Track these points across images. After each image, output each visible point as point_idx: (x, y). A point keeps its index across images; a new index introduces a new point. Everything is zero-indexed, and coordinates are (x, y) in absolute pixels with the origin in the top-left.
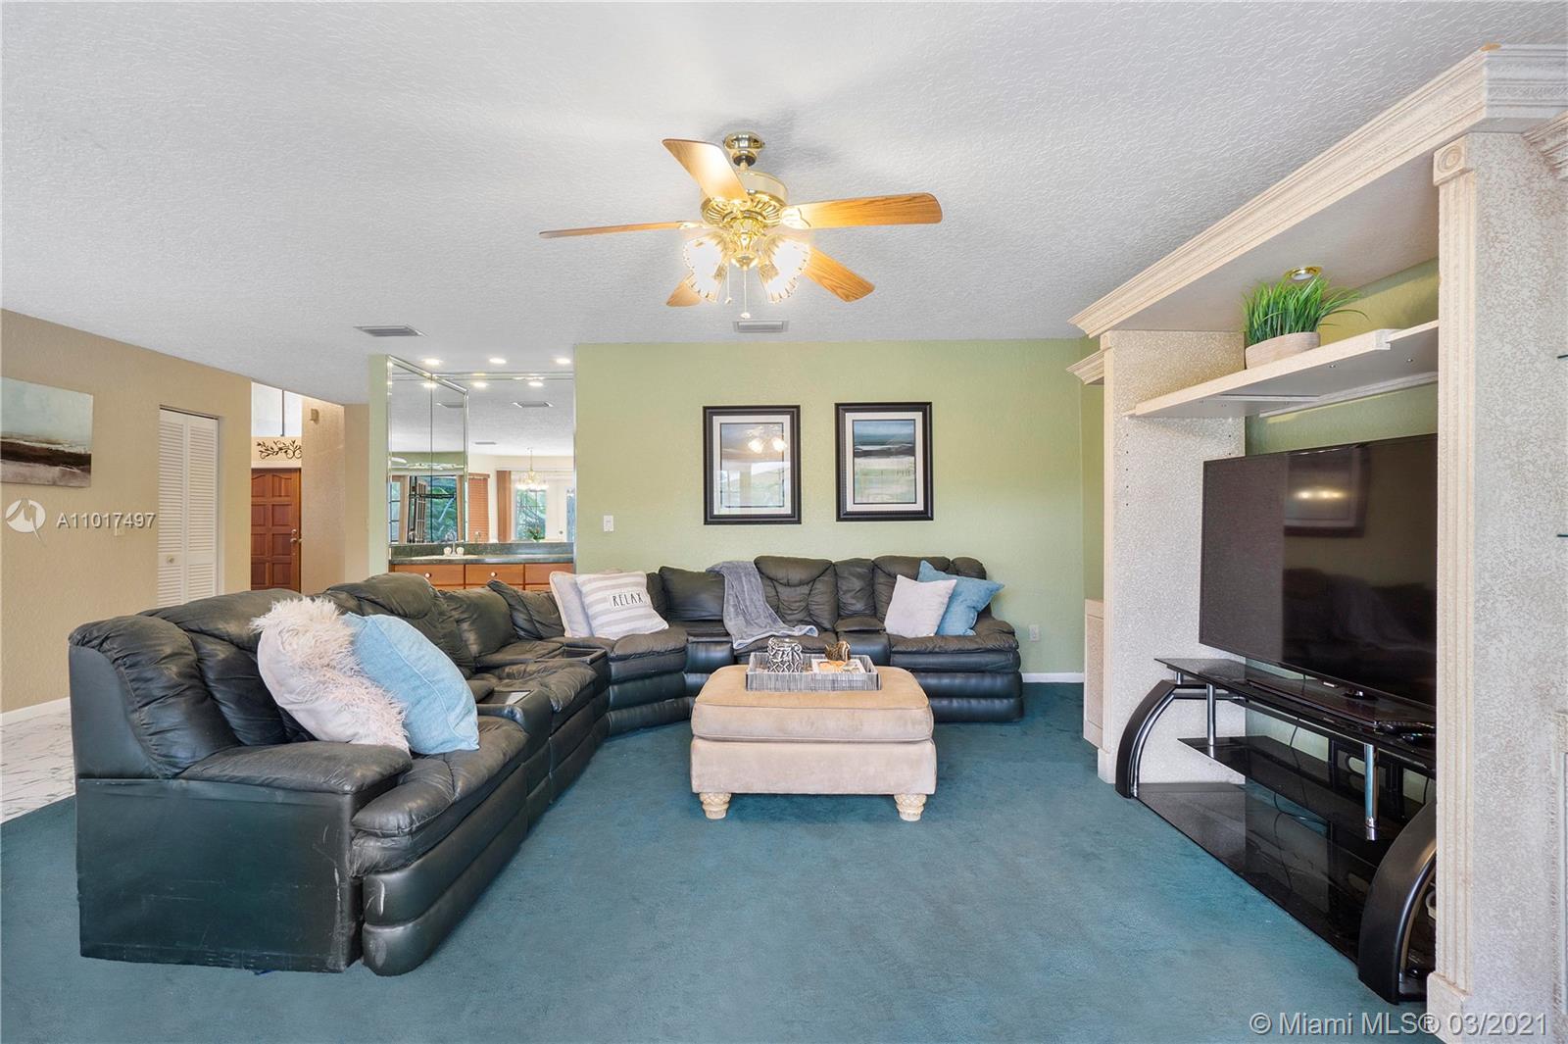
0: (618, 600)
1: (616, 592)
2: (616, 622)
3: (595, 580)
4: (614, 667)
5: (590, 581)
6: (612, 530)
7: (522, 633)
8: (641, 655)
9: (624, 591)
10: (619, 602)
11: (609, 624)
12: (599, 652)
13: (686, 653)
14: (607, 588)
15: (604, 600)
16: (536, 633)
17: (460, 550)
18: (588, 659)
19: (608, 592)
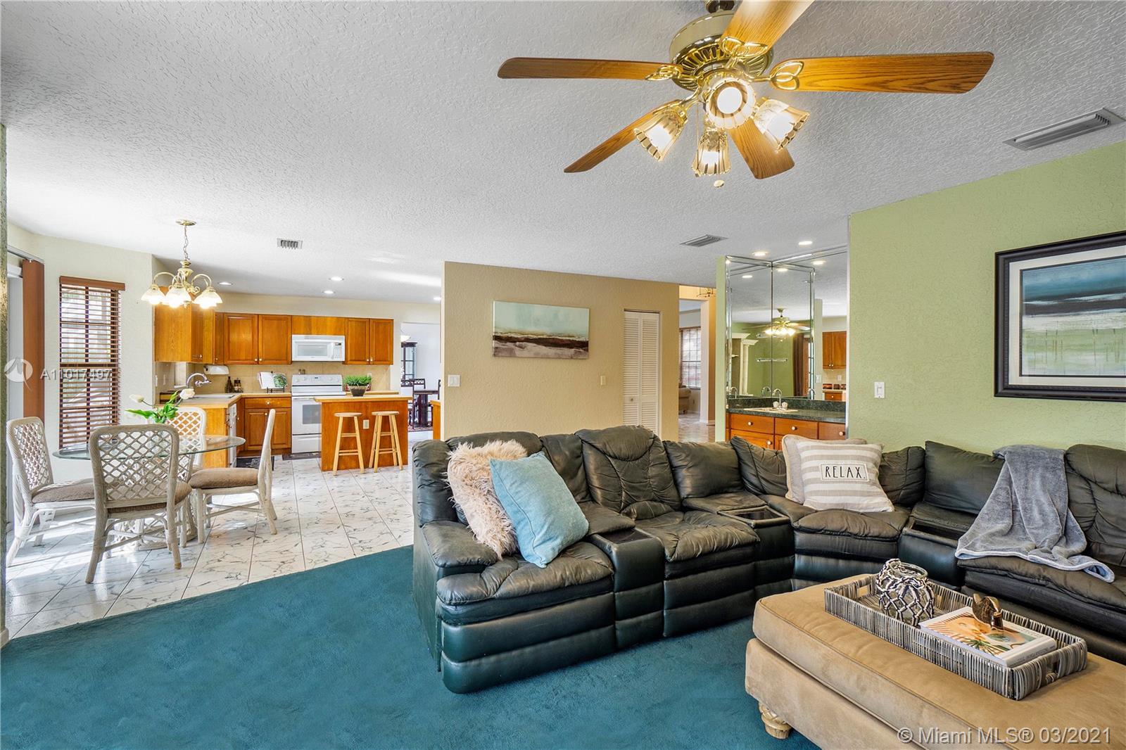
0: (831, 471)
1: (831, 463)
2: (824, 493)
3: (813, 448)
4: (800, 538)
5: (807, 448)
6: (883, 396)
7: (750, 486)
8: (833, 533)
9: (841, 463)
10: (832, 474)
11: (817, 493)
12: (784, 518)
13: (898, 545)
14: (822, 457)
15: (816, 469)
16: (761, 488)
17: (785, 404)
18: (753, 522)
19: (822, 462)
